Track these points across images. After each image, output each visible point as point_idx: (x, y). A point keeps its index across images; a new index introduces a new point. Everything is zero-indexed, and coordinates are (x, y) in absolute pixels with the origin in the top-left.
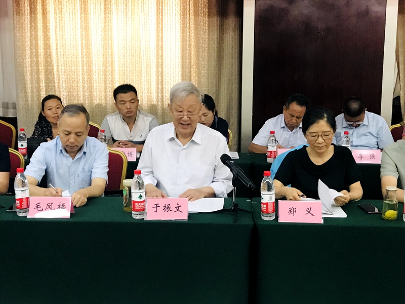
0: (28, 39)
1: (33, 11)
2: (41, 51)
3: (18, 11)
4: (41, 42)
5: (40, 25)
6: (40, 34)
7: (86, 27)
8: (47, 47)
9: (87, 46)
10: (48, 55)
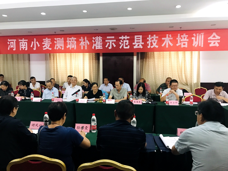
0: (52, 66)
1: (54, 59)
2: (55, 69)
3: (50, 59)
4: (55, 67)
5: (55, 62)
6: (55, 64)
7: (66, 63)
8: (57, 67)
9: (66, 67)
10: (57, 70)
